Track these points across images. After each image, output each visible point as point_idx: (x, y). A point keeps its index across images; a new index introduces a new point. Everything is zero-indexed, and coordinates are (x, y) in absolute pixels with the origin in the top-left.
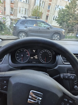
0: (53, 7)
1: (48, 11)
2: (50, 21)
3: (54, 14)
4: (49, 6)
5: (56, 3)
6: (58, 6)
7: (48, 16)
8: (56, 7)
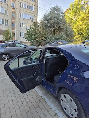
0: (17, 25)
1: (14, 28)
2: (18, 37)
3: (20, 31)
4: (13, 24)
5: (20, 21)
6: (22, 24)
7: (14, 33)
8: (21, 25)
